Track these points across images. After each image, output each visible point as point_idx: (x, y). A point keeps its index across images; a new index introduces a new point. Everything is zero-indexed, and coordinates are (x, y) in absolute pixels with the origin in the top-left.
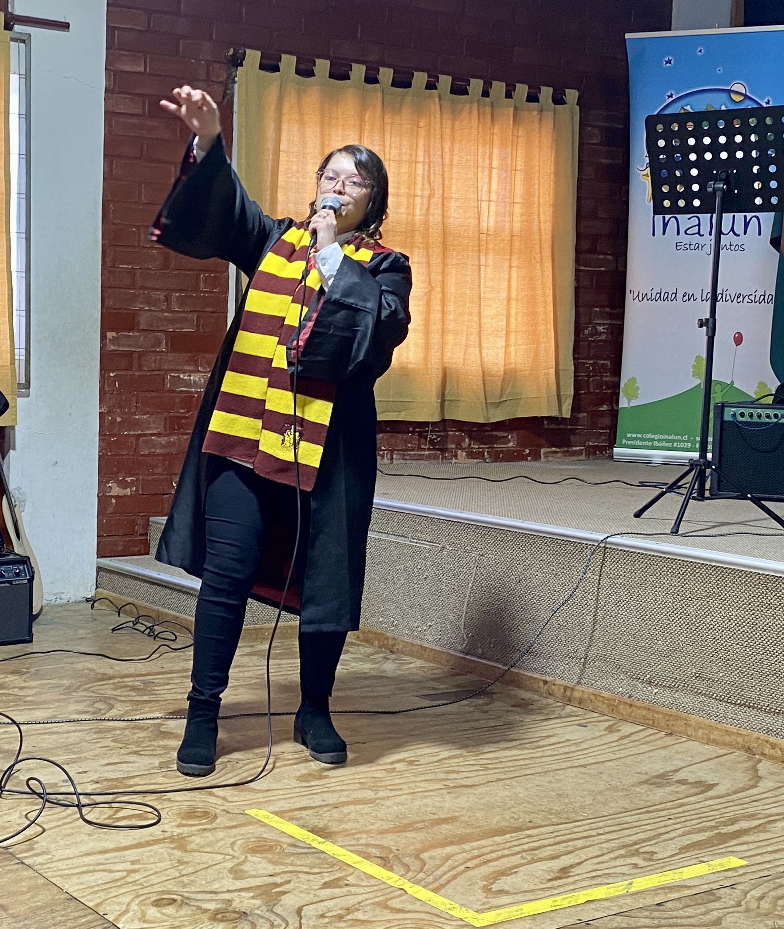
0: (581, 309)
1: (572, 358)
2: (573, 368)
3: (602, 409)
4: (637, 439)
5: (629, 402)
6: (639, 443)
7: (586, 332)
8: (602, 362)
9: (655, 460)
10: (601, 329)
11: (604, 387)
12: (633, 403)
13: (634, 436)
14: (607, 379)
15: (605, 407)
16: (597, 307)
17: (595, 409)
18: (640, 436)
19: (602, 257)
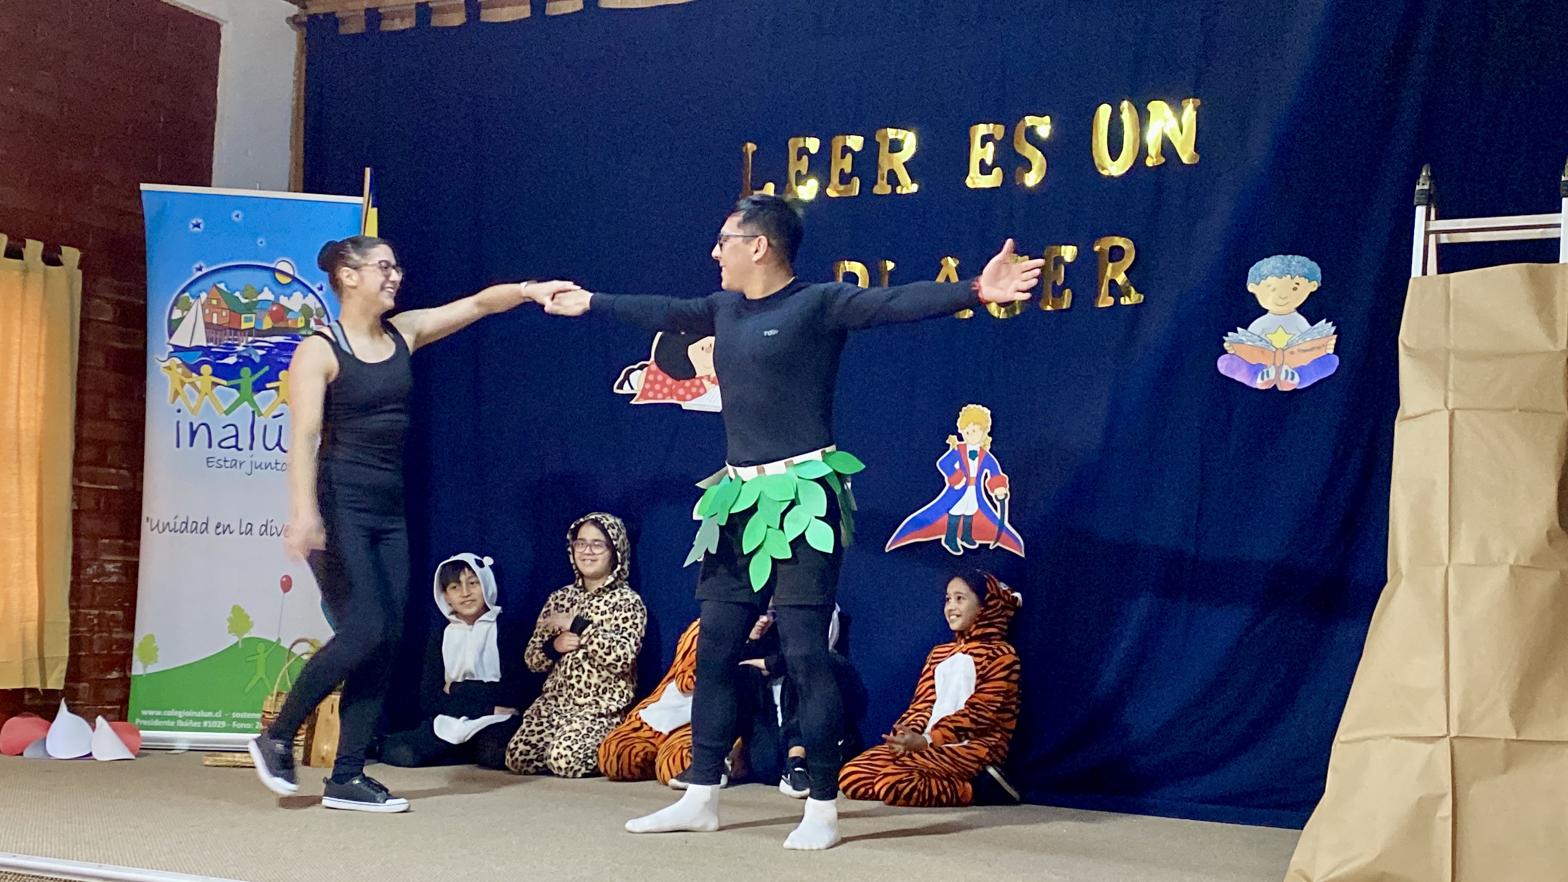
0: (82, 540)
1: (67, 606)
2: (68, 620)
3: (108, 677)
4: (155, 717)
5: (145, 668)
6: (157, 723)
7: (90, 571)
8: (112, 613)
9: (179, 745)
10: (110, 567)
11: (114, 647)
12: (151, 669)
13: (151, 713)
14: (119, 636)
15: (115, 675)
16: (106, 538)
17: (101, 676)
18: (159, 713)
19: (113, 471)
